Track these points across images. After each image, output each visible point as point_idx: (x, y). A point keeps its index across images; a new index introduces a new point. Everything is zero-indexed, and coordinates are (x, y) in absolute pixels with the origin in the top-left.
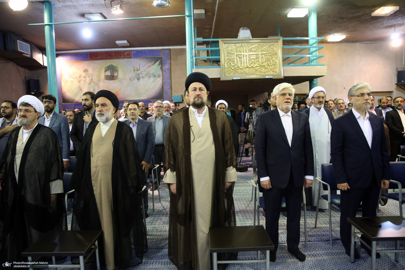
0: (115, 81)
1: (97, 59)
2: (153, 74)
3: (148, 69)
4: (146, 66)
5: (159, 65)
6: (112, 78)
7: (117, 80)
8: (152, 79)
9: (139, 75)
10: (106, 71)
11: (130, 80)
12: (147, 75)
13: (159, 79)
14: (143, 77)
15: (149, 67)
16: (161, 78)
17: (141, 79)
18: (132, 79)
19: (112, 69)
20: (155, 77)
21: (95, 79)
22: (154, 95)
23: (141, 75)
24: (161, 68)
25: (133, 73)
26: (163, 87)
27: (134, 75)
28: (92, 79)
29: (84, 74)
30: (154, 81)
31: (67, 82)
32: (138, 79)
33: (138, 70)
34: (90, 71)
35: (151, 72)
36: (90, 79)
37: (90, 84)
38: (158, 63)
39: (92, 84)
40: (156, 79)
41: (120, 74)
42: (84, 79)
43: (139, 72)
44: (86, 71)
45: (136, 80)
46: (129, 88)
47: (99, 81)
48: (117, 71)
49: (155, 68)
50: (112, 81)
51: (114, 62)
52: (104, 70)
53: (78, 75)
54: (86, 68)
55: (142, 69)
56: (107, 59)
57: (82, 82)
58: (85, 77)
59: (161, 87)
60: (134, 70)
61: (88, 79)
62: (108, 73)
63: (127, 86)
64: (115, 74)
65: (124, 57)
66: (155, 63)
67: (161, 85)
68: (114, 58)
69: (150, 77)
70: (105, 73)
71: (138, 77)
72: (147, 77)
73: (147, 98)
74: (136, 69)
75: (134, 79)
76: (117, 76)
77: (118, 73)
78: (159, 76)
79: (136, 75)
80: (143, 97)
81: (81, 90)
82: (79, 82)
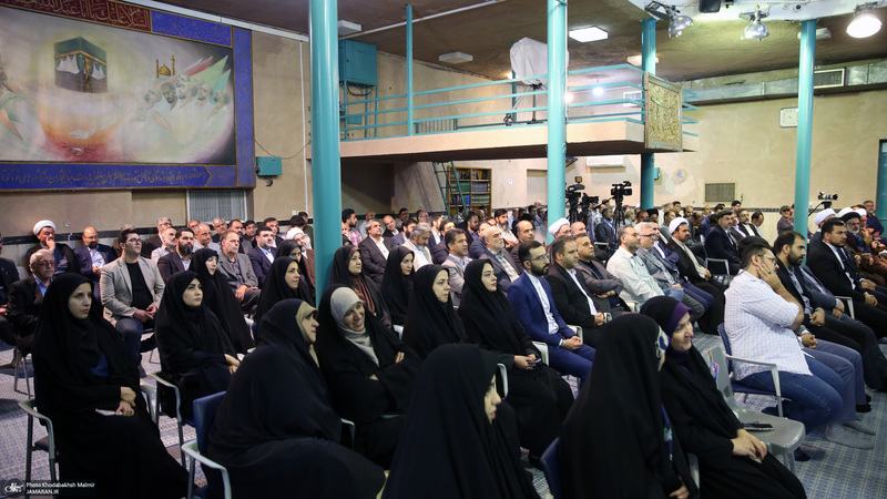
0: (94, 95)
2: (212, 93)
3: (198, 76)
4: (193, 66)
5: (225, 69)
6: (83, 83)
7: (103, 96)
8: (209, 105)
9: (171, 87)
10: (60, 56)
11: (147, 99)
12: (194, 92)
13: (225, 108)
14: (183, 97)
15: (200, 68)
16: (232, 106)
17: (179, 103)
18: (152, 97)
19: (84, 53)
20: (216, 100)
22: (214, 151)
23: (177, 90)
24: (232, 78)
25: (154, 78)
26: (234, 134)
27: (158, 88)
30: (213, 113)
32: (171, 101)
33: (169, 73)
35: (205, 86)
38: (223, 62)
40: (218, 109)
41: (115, 76)
43: (172, 79)
45: (164, 103)
46: (142, 124)
47: (33, 86)
48: (103, 64)
49: (216, 76)
50: (87, 94)
51: (91, 32)
52: (52, 51)
55: (181, 73)
56: (64, 15)
59: (229, 132)
60: (158, 71)
62: (71, 66)
63: (137, 120)
64: (97, 74)
65: (125, 24)
66: (215, 61)
67: (231, 125)
69: (202, 99)
70: (58, 64)
71: (170, 96)
72: (195, 99)
73: (192, 161)
74: (164, 70)
75: (159, 100)
76: (104, 80)
77: (105, 73)
78: (226, 102)
79: (163, 86)
80: (185, 157)
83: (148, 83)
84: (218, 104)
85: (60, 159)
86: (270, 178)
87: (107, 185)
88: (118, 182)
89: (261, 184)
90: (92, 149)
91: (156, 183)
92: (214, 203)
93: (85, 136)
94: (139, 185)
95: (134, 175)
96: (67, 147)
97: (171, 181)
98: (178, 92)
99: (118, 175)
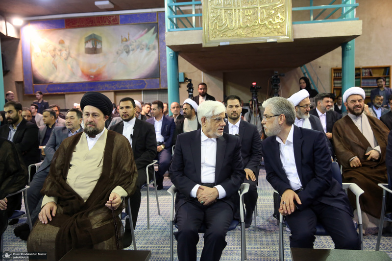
0: (98, 55)
1: (75, 27)
2: (147, 46)
3: (140, 39)
4: (138, 35)
5: (154, 33)
6: (94, 51)
7: (101, 55)
8: (145, 52)
9: (128, 46)
10: (86, 42)
11: (117, 53)
12: (138, 47)
13: (154, 52)
14: (133, 50)
15: (142, 36)
16: (157, 50)
17: (131, 52)
18: (120, 52)
19: (95, 39)
20: (149, 49)
21: (73, 53)
22: (148, 73)
24: (157, 37)
26: (159, 63)
27: (122, 47)
28: (69, 53)
29: (59, 47)
30: (147, 55)
31: (38, 56)
32: (128, 52)
33: (127, 40)
34: (67, 43)
35: (144, 43)
36: (67, 53)
37: (66, 59)
38: (152, 30)
39: (70, 59)
40: (150, 52)
41: (105, 46)
42: (59, 53)
43: (128, 43)
44: (61, 42)
45: (125, 54)
46: (115, 64)
47: (78, 55)
48: (100, 42)
49: (149, 37)
50: (95, 55)
51: (97, 31)
52: (84, 41)
53: (52, 48)
54: (61, 38)
55: (132, 39)
56: (87, 26)
57: (57, 57)
58: (60, 50)
59: (156, 62)
60: (122, 41)
61: (64, 53)
62: (90, 45)
63: (114, 62)
64: (98, 46)
65: (110, 24)
66: (149, 30)
67: (157, 59)
68: (96, 25)
69: (142, 49)
70: (85, 45)
71: (127, 50)
72: (139, 50)
73: (138, 77)
74: (125, 39)
75: (122, 53)
76: (101, 48)
77: (101, 45)
78: (154, 48)
79: (124, 47)
80: (134, 76)
81: (56, 67)
82: (54, 56)
83: (119, 46)
84: (150, 50)
87: (103, 90)
88: (106, 88)
90: (97, 76)
91: (122, 88)
93: (94, 71)
94: (116, 89)
95: (113, 85)
96: (88, 76)
97: (128, 87)
98: (131, 48)
99: (107, 86)
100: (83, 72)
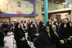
0: (20, 7)
3: (30, 5)
6: (19, 6)
8: (31, 8)
11: (25, 8)
13: (33, 8)
22: (32, 13)
28: (12, 6)
32: (27, 8)
36: (12, 5)
41: (22, 5)
44: (10, 2)
46: (25, 10)
47: (15, 7)
49: (32, 5)
52: (16, 3)
57: (8, 6)
59: (33, 11)
61: (10, 5)
62: (18, 4)
64: (20, 5)
74: (27, 5)
80: (29, 13)
81: (8, 9)
82: (7, 6)
83: (25, 6)
85: (17, 14)
86: (37, 16)
89: (36, 16)
90: (20, 13)
92: (31, 18)
93: (19, 11)
94: (24, 16)
97: (27, 16)
98: (28, 7)
99: (22, 15)
100: (16, 11)
